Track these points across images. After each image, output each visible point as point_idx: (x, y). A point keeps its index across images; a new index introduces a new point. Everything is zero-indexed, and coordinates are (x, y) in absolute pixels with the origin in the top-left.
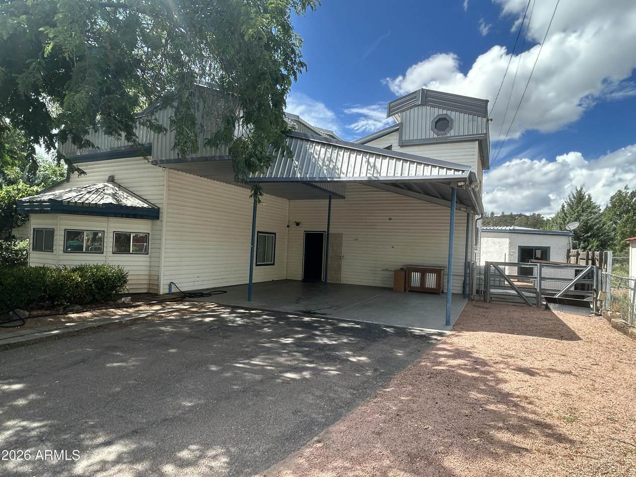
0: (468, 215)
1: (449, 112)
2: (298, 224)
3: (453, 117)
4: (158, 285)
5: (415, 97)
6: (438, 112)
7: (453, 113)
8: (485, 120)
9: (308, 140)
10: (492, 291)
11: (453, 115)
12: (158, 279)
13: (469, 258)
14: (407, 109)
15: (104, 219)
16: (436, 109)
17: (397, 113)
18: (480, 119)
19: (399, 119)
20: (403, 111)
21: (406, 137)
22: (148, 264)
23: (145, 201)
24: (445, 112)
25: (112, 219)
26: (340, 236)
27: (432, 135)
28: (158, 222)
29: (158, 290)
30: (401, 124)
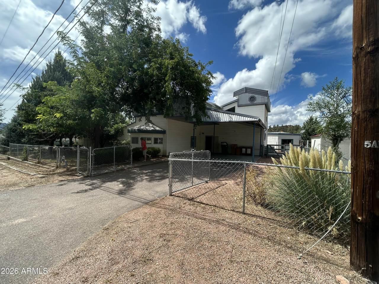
0: (261, 130)
1: (255, 95)
2: (203, 133)
3: (256, 97)
4: (166, 153)
5: (243, 90)
6: (251, 95)
7: (256, 95)
8: (267, 97)
9: (211, 110)
10: (269, 154)
11: (256, 96)
12: (166, 151)
13: (262, 144)
14: (240, 94)
15: (151, 134)
16: (250, 94)
17: (237, 95)
18: (265, 97)
19: (238, 97)
20: (238, 95)
21: (240, 103)
22: (162, 147)
23: (161, 128)
24: (253, 95)
25: (153, 134)
26: (218, 137)
27: (249, 103)
28: (165, 134)
29: (166, 154)
30: (238, 99)
